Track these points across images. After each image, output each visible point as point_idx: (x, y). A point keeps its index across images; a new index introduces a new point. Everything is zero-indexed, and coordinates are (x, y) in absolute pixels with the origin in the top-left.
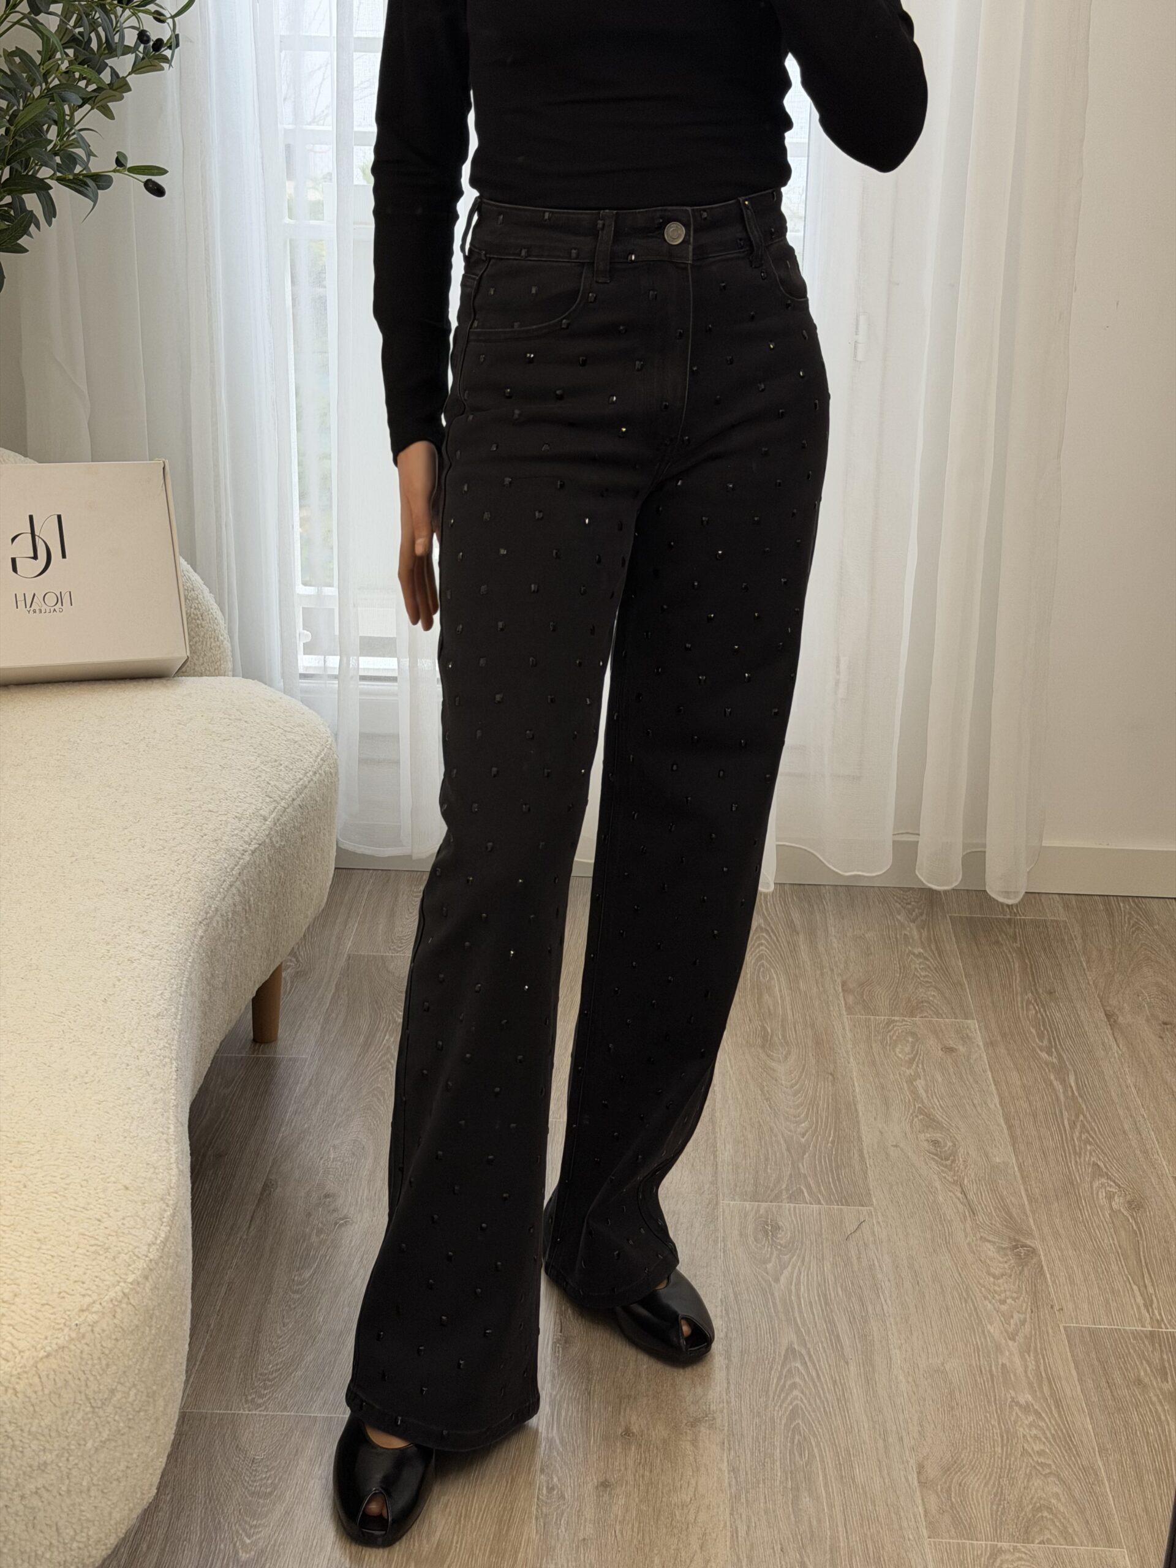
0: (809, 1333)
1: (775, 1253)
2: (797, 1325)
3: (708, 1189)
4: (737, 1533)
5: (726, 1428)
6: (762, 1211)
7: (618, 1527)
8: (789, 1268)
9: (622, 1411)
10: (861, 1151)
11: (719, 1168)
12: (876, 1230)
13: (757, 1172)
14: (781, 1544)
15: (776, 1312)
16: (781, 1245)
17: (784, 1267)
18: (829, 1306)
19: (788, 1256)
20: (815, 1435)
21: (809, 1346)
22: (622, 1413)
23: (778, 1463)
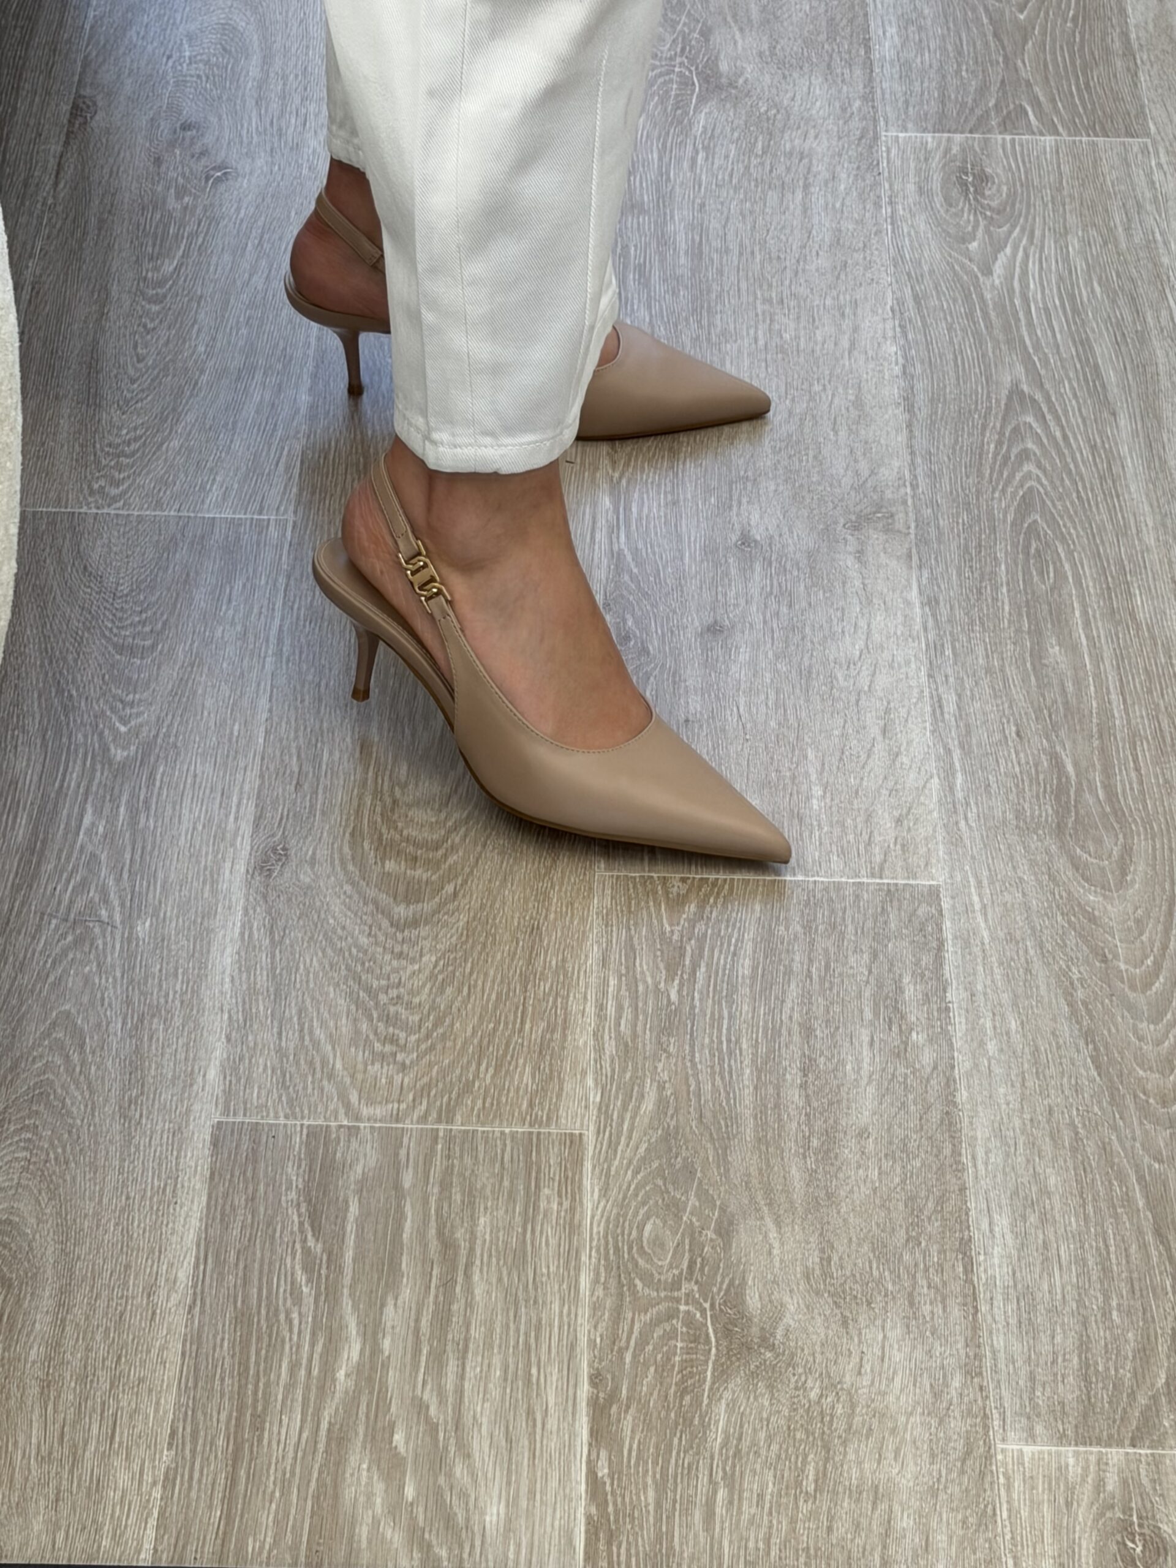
0: (1046, 362)
1: (982, 223)
2: (1025, 348)
3: (860, 110)
4: (940, 707)
5: (912, 531)
6: (955, 150)
7: (742, 701)
8: (1008, 250)
9: (734, 503)
10: (1125, 35)
11: (877, 70)
12: (1156, 178)
13: (944, 77)
14: (1017, 725)
15: (989, 326)
16: (990, 208)
17: (999, 248)
18: (1079, 314)
19: (1005, 229)
20: (1063, 540)
21: (1047, 386)
22: (735, 509)
23: (1005, 590)
